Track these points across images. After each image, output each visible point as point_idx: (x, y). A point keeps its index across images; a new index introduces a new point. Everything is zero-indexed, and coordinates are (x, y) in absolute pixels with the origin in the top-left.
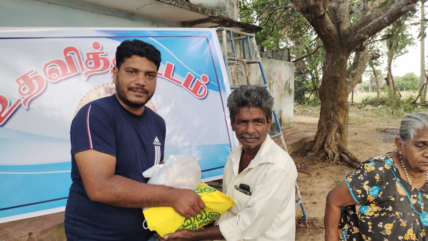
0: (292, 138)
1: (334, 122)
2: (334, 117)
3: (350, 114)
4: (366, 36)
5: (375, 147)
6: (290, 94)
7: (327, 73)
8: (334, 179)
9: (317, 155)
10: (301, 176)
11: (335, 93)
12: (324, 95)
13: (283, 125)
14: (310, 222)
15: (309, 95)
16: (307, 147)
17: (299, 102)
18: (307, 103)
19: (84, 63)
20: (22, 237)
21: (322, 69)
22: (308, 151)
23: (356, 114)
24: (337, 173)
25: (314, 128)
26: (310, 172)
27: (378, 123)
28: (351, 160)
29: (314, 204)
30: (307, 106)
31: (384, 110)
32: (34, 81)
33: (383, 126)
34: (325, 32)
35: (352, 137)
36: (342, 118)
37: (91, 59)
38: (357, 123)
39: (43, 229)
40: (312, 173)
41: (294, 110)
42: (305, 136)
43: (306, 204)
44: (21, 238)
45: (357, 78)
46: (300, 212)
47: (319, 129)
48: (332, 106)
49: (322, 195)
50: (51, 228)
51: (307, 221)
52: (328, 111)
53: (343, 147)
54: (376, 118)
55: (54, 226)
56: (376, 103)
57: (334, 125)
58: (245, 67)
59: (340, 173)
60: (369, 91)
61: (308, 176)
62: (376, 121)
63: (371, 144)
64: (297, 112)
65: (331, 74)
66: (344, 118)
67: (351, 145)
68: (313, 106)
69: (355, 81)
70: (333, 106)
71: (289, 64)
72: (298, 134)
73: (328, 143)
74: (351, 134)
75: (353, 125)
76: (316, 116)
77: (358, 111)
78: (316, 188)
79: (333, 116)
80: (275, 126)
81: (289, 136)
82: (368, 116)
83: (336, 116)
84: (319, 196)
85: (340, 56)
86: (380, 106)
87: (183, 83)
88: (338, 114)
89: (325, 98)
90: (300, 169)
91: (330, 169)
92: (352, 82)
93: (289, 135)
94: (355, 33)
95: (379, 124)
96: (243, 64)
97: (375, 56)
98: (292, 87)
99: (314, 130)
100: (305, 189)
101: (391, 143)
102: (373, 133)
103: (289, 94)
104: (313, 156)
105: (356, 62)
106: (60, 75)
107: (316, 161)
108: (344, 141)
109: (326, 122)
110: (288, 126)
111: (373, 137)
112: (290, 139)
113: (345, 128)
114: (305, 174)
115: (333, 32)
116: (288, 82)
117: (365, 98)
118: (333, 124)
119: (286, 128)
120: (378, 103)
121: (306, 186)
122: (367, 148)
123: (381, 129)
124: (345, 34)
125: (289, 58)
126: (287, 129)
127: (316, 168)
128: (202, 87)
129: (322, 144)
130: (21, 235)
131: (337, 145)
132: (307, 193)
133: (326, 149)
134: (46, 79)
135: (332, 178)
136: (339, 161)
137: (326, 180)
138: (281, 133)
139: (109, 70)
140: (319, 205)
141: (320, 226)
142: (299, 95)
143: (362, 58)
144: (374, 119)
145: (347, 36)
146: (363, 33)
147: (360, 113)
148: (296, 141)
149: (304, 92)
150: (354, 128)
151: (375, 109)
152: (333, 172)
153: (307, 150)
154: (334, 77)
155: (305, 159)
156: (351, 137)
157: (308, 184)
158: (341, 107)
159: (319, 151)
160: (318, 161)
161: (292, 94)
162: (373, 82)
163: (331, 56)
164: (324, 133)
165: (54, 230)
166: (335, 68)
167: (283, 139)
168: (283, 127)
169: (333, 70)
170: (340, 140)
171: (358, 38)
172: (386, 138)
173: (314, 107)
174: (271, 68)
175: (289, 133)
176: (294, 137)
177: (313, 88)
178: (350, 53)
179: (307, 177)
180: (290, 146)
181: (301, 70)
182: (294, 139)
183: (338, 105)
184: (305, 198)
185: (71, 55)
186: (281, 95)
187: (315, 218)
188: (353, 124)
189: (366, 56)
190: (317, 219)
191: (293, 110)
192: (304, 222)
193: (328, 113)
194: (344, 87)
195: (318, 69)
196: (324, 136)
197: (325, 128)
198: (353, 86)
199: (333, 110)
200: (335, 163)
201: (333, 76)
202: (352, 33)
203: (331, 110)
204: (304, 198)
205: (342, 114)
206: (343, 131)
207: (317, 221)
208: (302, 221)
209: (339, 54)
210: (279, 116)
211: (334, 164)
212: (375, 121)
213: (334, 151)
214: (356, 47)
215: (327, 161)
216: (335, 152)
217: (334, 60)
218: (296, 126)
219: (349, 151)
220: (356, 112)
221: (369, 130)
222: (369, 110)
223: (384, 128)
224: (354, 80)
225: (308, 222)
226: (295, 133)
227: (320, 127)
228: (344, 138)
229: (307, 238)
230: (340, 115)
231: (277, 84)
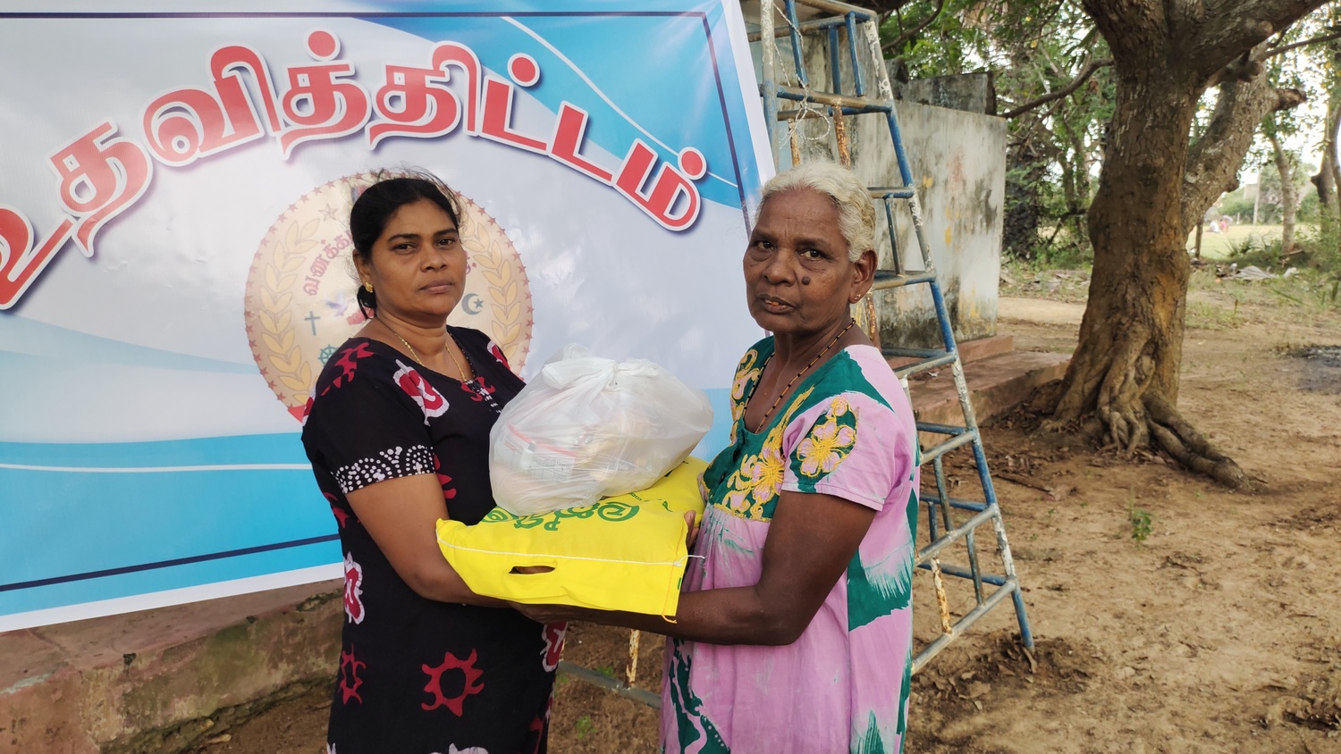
0: (992, 369)
1: (1137, 319)
2: (1137, 305)
3: (1192, 296)
4: (1265, 26)
5: (1271, 406)
6: (988, 225)
7: (1122, 155)
8: (1127, 510)
9: (1072, 429)
10: (1017, 495)
11: (1143, 222)
12: (1107, 230)
13: (963, 328)
14: (1042, 653)
15: (1053, 229)
16: (1040, 402)
17: (1018, 254)
18: (1042, 257)
19: (278, 104)
20: (103, 667)
21: (1101, 145)
22: (1042, 414)
23: (1210, 296)
24: (1137, 489)
25: (1065, 339)
26: (1047, 484)
27: (1283, 327)
28: (1187, 447)
29: (1058, 592)
30: (1044, 266)
31: (1305, 282)
32: (111, 161)
33: (1301, 335)
34: (1120, 13)
35: (1193, 369)
36: (1163, 307)
37: (305, 90)
38: (1210, 325)
39: (169, 645)
40: (1054, 487)
41: (1001, 280)
42: (1033, 366)
43: (1028, 590)
44: (100, 671)
45: (1224, 171)
46: (1008, 616)
47: (1083, 341)
48: (1131, 266)
49: (1084, 561)
50: (195, 641)
51: (1033, 648)
52: (1118, 284)
53: (1164, 404)
54: (1276, 311)
55: (205, 635)
56: (1277, 259)
57: (1134, 332)
58: (837, 124)
59: (1150, 490)
60: (1252, 219)
61: (1039, 497)
62: (1276, 319)
63: (1256, 397)
64: (1010, 286)
65: (1132, 159)
66: (1172, 309)
67: (1187, 399)
68: (1063, 266)
69: (1215, 183)
70: (1137, 266)
71: (991, 125)
72: (1008, 357)
73: (1112, 389)
74: (1191, 362)
75: (1197, 332)
76: (1074, 299)
77: (1216, 285)
78: (1067, 537)
79: (1134, 299)
80: (934, 329)
81: (982, 363)
82: (1251, 303)
83: (1143, 300)
84: (1074, 565)
85: (1170, 95)
86: (1292, 270)
87: (616, 178)
88: (1151, 294)
89: (1108, 238)
90: (1014, 472)
91: (1114, 475)
92: (1205, 187)
93: (982, 360)
94: (1223, 17)
95: (1287, 330)
96: (831, 115)
97: (1290, 98)
98: (998, 200)
99: (1064, 346)
100: (1029, 539)
101: (1328, 394)
102: (1267, 358)
103: (985, 224)
104: (1060, 431)
105: (1221, 116)
106: (200, 144)
107: (1070, 446)
108: (1168, 386)
109: (1109, 321)
110: (979, 330)
111: (1265, 374)
112: (984, 372)
113: (1172, 343)
114: (1029, 490)
115: (1148, 12)
116: (985, 184)
117: (1239, 243)
118: (1133, 328)
119: (971, 337)
120: (1284, 261)
121: (1033, 529)
122: (1242, 408)
123: (1292, 347)
124: (1192, 18)
125: (992, 104)
126: (973, 339)
127: (1068, 472)
128: (682, 191)
129: (1090, 394)
130: (100, 661)
131: (1142, 397)
132: (1034, 554)
133: (1106, 409)
134: (151, 156)
135: (1121, 507)
136: (1145, 449)
137: (1101, 514)
138: (955, 353)
139: (363, 129)
140: (1076, 597)
141: (1077, 667)
142: (1020, 231)
143: (1244, 106)
144: (1268, 314)
145: (1195, 26)
146: (1252, 17)
147: (1224, 292)
148: (1003, 380)
149: (1034, 220)
150: (1200, 343)
151: (1275, 281)
152: (1126, 488)
153: (1041, 411)
154: (1144, 166)
155: (1031, 441)
156: (1188, 372)
157: (1039, 523)
158: (1162, 270)
159: (1079, 417)
160: (1075, 449)
161: (997, 226)
162: (1269, 193)
163: (1136, 96)
164: (1101, 356)
165: (205, 648)
166: (1149, 137)
167: (962, 373)
168: (960, 335)
169: (1143, 145)
170: (1154, 382)
171: (1237, 32)
172: (1309, 377)
173: (1067, 271)
174: (930, 137)
175: (979, 355)
176: (998, 368)
177: (1066, 209)
178: (1202, 86)
179: (1036, 499)
180: (983, 396)
181: (1028, 147)
182: (998, 373)
183: (1153, 264)
184: (1027, 571)
185: (236, 73)
186: (961, 228)
187: (1058, 639)
188: (1198, 327)
189: (1258, 99)
190: (1066, 642)
191: (998, 279)
192: (1021, 651)
193: (1116, 289)
194: (1178, 202)
195: (1087, 142)
196: (1100, 367)
197: (1105, 341)
198: (1206, 199)
199: (1134, 281)
200: (1134, 456)
201: (1140, 164)
202: (1214, 16)
203: (1128, 281)
204: (1024, 569)
205: (1164, 294)
206: (1166, 353)
207: (1065, 650)
208: (1016, 648)
209: (1167, 91)
210: (950, 296)
211: (1128, 461)
212: (1272, 319)
213: (1132, 416)
214: (1226, 64)
215: (1105, 448)
216: (1135, 421)
217: (1148, 110)
218: (1004, 331)
219: (1184, 417)
220: (1209, 287)
221: (1251, 348)
222: (1253, 282)
223: (1304, 342)
224: (1212, 179)
225: (1036, 652)
226: (1000, 355)
227: (1087, 337)
228: (1166, 374)
229: (1030, 708)
230: (1158, 297)
231: (946, 190)
